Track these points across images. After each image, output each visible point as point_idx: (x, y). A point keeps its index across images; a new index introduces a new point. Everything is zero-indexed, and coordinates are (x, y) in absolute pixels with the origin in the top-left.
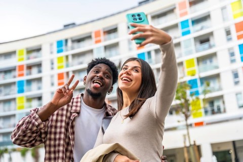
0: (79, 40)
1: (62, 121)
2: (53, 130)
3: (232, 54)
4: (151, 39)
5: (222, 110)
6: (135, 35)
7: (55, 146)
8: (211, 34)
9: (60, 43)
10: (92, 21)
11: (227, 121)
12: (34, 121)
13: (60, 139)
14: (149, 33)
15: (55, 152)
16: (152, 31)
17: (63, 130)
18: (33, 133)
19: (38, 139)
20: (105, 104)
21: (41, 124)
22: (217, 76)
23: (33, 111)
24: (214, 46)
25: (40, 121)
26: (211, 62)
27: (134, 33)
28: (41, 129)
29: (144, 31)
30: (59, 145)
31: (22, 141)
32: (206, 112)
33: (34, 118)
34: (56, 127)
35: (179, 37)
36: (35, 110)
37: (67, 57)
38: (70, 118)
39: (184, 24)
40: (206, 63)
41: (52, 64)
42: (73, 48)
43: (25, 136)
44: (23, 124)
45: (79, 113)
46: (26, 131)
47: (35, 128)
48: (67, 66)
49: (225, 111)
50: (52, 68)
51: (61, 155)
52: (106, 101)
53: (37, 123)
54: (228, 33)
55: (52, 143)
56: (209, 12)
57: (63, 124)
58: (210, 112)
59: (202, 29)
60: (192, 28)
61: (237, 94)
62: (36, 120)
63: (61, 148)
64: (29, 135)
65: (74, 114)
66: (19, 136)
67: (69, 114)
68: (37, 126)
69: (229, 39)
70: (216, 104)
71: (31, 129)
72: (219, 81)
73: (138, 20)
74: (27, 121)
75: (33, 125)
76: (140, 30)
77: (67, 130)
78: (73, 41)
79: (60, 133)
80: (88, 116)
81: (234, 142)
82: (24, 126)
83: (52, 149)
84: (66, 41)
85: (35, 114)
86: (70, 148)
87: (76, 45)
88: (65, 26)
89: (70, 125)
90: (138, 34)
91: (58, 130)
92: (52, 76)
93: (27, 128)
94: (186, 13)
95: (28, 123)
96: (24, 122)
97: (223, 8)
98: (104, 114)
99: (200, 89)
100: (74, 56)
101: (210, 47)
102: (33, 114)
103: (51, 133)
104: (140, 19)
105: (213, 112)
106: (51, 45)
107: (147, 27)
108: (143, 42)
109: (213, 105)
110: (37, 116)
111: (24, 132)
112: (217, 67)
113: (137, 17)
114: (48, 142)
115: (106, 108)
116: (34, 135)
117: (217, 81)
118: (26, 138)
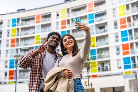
0: (27, 20)
1: (38, 58)
2: (35, 62)
3: (117, 37)
4: (83, 28)
5: (108, 69)
6: (77, 27)
7: (35, 68)
8: (106, 23)
9: (14, 21)
10: (36, 9)
11: (111, 75)
12: (29, 58)
13: (37, 66)
14: (82, 26)
15: (35, 71)
16: (83, 26)
17: (39, 62)
18: (28, 63)
19: (29, 65)
20: (56, 52)
21: (32, 59)
22: (107, 49)
23: (29, 54)
24: (107, 31)
25: (32, 58)
26: (104, 40)
27: (76, 26)
28: (32, 61)
29: (80, 25)
30: (37, 68)
31: (23, 66)
32: (99, 69)
33: (30, 56)
34: (36, 61)
35: (87, 24)
36: (30, 53)
37: (18, 29)
38: (41, 57)
39: (91, 16)
40: (102, 41)
41: (9, 33)
42: (22, 25)
43: (25, 64)
44: (24, 59)
45: (45, 55)
46: (26, 61)
47: (30, 61)
48: (18, 35)
49: (110, 70)
50: (8, 36)
51: (38, 72)
52: (56, 50)
53: (31, 59)
54: (116, 24)
55: (34, 67)
56: (106, 10)
57: (39, 60)
58: (101, 70)
59: (101, 20)
60: (95, 19)
61: (117, 60)
62: (30, 58)
63: (38, 70)
64: (27, 63)
65: (43, 56)
66: (23, 64)
67: (41, 56)
68: (31, 60)
69: (116, 28)
70: (105, 65)
71: (28, 61)
72: (108, 52)
73: (78, 21)
74: (27, 57)
75: (29, 59)
76: (79, 25)
77: (40, 62)
78: (23, 20)
79: (37, 63)
80: (49, 57)
81: (114, 88)
82: (25, 60)
83: (34, 70)
84: (18, 19)
85: (30, 55)
86: (41, 70)
87: (24, 22)
88: (18, 10)
89: (41, 60)
90: (78, 26)
91: (37, 62)
92: (8, 40)
93: (26, 60)
94: (92, 10)
95: (27, 58)
96: (25, 58)
97: (114, 9)
98: (55, 56)
99: (97, 55)
100: (22, 29)
101: (105, 31)
102: (29, 55)
103: (34, 63)
104: (79, 20)
105: (103, 70)
106: (9, 21)
107: (81, 24)
108: (80, 29)
109: (104, 66)
110: (31, 56)
111: (25, 62)
112: (108, 44)
113: (77, 20)
114: (32, 67)
115: (56, 54)
116: (29, 64)
117: (107, 52)
118: (25, 65)
